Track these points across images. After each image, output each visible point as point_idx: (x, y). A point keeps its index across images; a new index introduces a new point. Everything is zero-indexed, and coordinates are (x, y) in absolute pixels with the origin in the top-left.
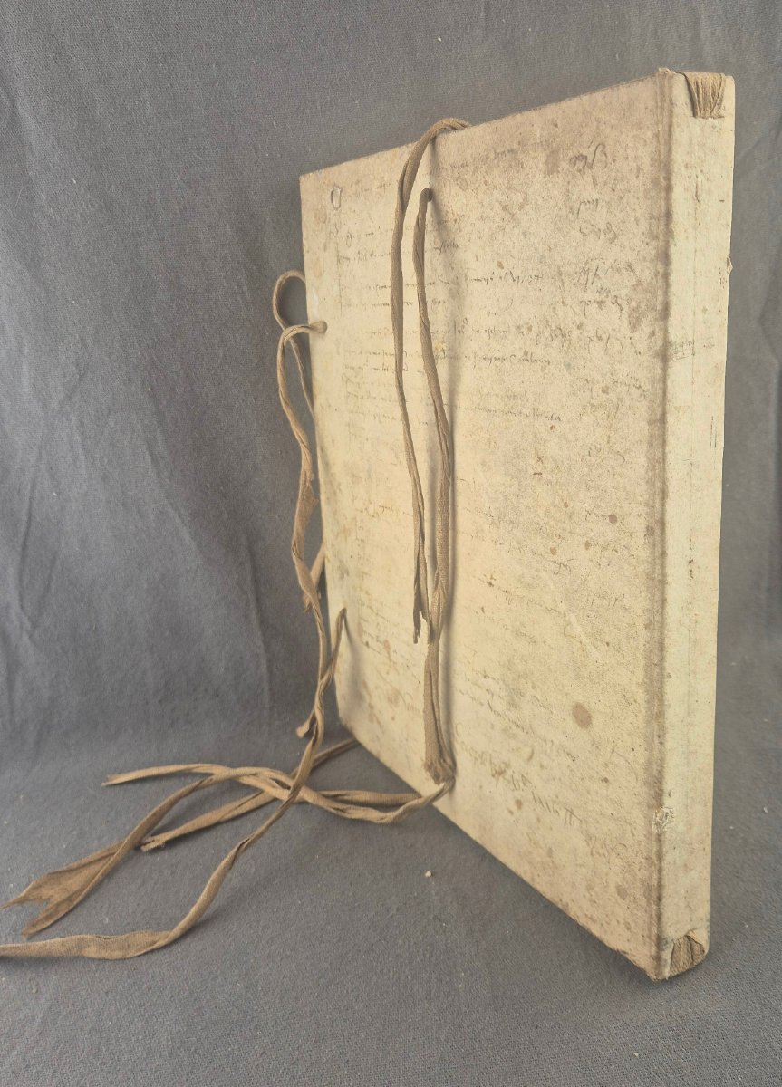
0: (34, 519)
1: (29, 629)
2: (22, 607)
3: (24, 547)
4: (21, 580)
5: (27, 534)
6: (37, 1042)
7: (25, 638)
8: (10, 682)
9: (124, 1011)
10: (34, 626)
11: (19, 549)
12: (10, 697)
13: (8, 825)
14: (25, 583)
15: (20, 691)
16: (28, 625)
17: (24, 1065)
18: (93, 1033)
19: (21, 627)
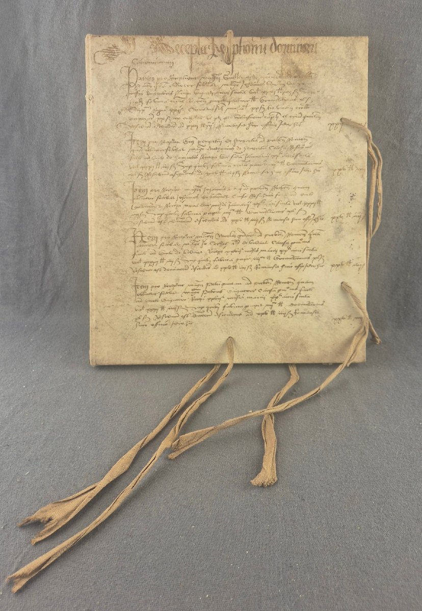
0: (72, 189)
1: (59, 244)
2: (58, 232)
3: (65, 203)
4: (60, 219)
5: (68, 196)
6: (42, 448)
7: (56, 249)
8: (44, 269)
9: (87, 443)
10: (62, 244)
11: (62, 203)
12: (43, 277)
13: (33, 341)
14: (61, 221)
15: (48, 274)
16: (59, 242)
17: (35, 458)
18: (71, 451)
19: (56, 243)
